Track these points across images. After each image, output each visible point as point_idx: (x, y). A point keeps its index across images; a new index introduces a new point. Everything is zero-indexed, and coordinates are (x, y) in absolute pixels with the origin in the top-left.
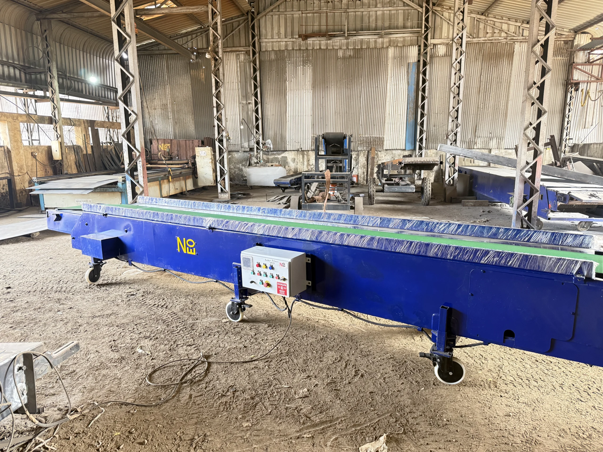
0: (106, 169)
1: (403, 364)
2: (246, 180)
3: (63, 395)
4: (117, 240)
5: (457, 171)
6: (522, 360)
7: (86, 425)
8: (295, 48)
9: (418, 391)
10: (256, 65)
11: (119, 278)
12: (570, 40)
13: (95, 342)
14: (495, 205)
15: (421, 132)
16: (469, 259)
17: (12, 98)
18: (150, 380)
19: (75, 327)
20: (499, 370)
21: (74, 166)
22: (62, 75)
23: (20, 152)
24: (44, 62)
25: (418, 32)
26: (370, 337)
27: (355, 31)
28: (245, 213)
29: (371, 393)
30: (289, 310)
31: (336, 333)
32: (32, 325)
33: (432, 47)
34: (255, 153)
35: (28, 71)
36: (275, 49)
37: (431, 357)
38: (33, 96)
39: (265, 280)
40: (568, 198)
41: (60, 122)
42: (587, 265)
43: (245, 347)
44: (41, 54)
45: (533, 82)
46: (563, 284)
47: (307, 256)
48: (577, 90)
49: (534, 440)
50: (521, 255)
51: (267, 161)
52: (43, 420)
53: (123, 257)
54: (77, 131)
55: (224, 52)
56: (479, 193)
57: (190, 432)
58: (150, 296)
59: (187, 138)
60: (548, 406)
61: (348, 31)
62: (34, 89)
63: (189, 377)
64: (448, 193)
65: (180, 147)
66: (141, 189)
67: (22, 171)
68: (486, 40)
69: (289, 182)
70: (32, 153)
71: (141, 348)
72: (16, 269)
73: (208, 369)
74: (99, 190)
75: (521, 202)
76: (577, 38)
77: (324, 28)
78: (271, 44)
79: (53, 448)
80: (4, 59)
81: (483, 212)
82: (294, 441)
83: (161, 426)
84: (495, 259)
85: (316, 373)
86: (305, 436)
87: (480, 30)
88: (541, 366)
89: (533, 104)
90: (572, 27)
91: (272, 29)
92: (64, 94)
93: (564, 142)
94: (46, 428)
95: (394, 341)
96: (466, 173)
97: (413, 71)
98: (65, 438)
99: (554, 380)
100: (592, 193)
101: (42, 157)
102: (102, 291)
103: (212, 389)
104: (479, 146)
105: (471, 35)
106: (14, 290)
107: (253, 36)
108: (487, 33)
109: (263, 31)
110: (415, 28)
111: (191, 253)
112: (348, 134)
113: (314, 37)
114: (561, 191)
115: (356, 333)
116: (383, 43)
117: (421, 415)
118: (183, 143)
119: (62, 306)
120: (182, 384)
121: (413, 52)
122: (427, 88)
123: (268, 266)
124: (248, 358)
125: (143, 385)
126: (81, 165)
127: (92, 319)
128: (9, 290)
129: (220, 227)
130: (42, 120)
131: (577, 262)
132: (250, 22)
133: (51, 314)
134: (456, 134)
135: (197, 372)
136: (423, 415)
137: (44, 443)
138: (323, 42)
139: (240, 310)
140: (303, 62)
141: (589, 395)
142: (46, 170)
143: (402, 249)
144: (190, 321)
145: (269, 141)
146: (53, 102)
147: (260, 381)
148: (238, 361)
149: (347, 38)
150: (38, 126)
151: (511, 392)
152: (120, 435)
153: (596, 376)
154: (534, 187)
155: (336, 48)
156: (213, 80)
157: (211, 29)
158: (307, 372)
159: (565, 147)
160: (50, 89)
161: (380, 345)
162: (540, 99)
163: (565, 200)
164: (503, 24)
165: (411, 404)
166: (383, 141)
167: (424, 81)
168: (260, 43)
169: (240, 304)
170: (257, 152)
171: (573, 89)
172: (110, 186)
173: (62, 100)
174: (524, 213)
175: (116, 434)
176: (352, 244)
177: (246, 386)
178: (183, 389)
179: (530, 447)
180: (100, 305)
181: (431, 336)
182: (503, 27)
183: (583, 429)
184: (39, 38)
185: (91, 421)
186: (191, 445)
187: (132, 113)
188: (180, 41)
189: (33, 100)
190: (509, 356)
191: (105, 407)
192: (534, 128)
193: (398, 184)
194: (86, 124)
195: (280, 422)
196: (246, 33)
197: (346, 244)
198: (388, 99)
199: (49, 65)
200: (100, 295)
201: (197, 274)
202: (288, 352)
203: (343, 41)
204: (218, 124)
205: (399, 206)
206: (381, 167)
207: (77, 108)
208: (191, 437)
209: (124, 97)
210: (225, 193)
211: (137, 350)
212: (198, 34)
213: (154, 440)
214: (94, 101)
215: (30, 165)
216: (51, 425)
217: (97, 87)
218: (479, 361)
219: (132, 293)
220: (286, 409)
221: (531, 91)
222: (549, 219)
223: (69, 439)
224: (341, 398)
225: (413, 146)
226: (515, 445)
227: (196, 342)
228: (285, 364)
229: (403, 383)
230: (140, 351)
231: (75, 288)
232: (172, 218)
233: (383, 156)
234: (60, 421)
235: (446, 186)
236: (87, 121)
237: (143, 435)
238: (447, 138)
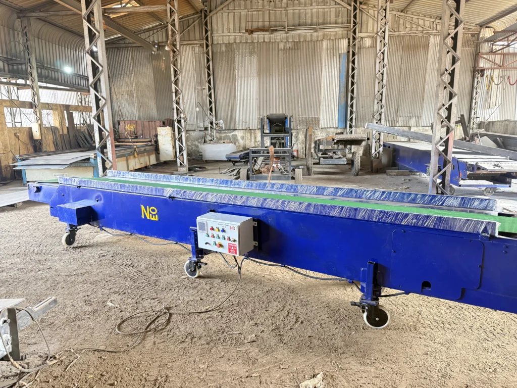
0: (80, 147)
1: (337, 312)
2: (202, 155)
3: (43, 345)
4: (89, 209)
5: (382, 146)
6: (438, 307)
7: (64, 370)
8: (243, 42)
9: (350, 334)
10: (209, 56)
11: (92, 241)
12: (476, 34)
13: (71, 297)
14: (414, 174)
15: (351, 113)
16: (391, 221)
18: (119, 330)
19: (54, 285)
20: (418, 316)
21: (52, 145)
22: (41, 65)
23: (4, 133)
24: (24, 54)
25: (348, 27)
26: (309, 289)
27: (294, 26)
28: (200, 183)
29: (309, 337)
30: (239, 267)
31: (280, 286)
32: (16, 283)
33: (359, 40)
35: (10, 62)
36: (225, 42)
37: (360, 305)
38: (16, 84)
39: (218, 241)
40: (476, 168)
41: (39, 106)
42: (491, 225)
43: (201, 299)
44: (22, 48)
45: (445, 70)
46: (471, 241)
47: (254, 220)
48: (482, 76)
49: (448, 375)
50: (435, 217)
51: (220, 139)
52: (26, 366)
53: (95, 223)
54: (54, 114)
55: (182, 45)
56: (401, 164)
57: (154, 374)
58: (119, 256)
59: (151, 120)
60: (459, 346)
61: (288, 26)
62: (16, 78)
63: (153, 326)
64: (374, 164)
65: (144, 127)
66: (110, 164)
67: (7, 149)
68: (405, 34)
69: (238, 156)
70: (15, 134)
71: (111, 301)
73: (169, 319)
74: (74, 165)
75: (436, 171)
76: (482, 31)
77: (267, 24)
78: (221, 38)
81: (404, 180)
82: (243, 380)
83: (128, 369)
84: (414, 221)
85: (263, 321)
86: (253, 375)
87: (400, 25)
88: (454, 312)
89: (445, 88)
90: (478, 22)
91: (223, 24)
92: (42, 82)
93: (472, 120)
94: (29, 373)
95: (329, 292)
96: (389, 147)
97: (344, 60)
98: (46, 382)
99: (464, 323)
100: (496, 163)
101: (24, 137)
102: (77, 253)
103: (173, 336)
104: (400, 124)
105: (392, 29)
107: (206, 31)
108: (406, 28)
109: (215, 26)
110: (344, 23)
111: (154, 219)
112: (289, 115)
113: (258, 31)
114: (470, 162)
115: (297, 286)
116: (318, 37)
117: (353, 355)
118: (146, 123)
119: (42, 266)
120: (147, 332)
121: (344, 43)
122: (356, 75)
123: (221, 229)
124: (204, 309)
125: (113, 334)
126: (58, 144)
127: (69, 277)
129: (179, 196)
130: (23, 105)
131: (482, 222)
132: (203, 19)
133: (32, 274)
134: (380, 114)
135: (160, 322)
137: (27, 386)
138: (267, 36)
139: (197, 267)
140: (250, 53)
141: (494, 335)
142: (27, 148)
143: (335, 213)
144: (154, 278)
145: (221, 121)
146: (33, 89)
147: (214, 328)
148: (195, 312)
149: (287, 33)
150: (20, 110)
151: (428, 334)
152: (93, 378)
153: (500, 319)
154: (447, 159)
155: (277, 41)
156: (172, 69)
157: (169, 25)
158: (255, 320)
159: (473, 125)
160: (30, 78)
161: (317, 296)
162: (451, 84)
163: (473, 170)
164: (420, 20)
165: (344, 346)
166: (319, 121)
167: (353, 69)
168: (212, 37)
169: (197, 263)
170: (211, 131)
171: (479, 75)
172: (84, 161)
173: (41, 87)
174: (439, 181)
175: (90, 377)
176: (292, 210)
177: (202, 333)
178: (148, 337)
179: (445, 381)
180: (75, 265)
181: (360, 287)
182: (420, 23)
183: (490, 364)
184: (20, 34)
185: (67, 366)
186: (155, 385)
187: (101, 98)
188: (143, 36)
189: (15, 88)
190: (426, 303)
191: (80, 353)
192: (446, 108)
193: (332, 157)
194: (62, 108)
195: (232, 363)
196: (201, 28)
197: (287, 209)
198: (322, 85)
199: (29, 57)
200: (75, 256)
201: (159, 237)
202: (238, 303)
203: (283, 35)
204: (177, 107)
205: (333, 176)
206: (318, 143)
207: (54, 94)
208: (155, 378)
209: (94, 85)
210: (184, 166)
211: (108, 303)
212: (159, 30)
213: (123, 381)
214: (69, 88)
215: (13, 144)
216: (32, 370)
217: (71, 76)
218: (401, 308)
219: (103, 254)
220: (237, 352)
221: (444, 77)
222: (460, 186)
223: (48, 382)
224: (284, 342)
225: (345, 125)
226: (433, 380)
227: (159, 296)
228: (236, 314)
229: (337, 328)
230: (110, 304)
231: (53, 250)
232: (137, 189)
233: (319, 133)
234: (41, 367)
235: (372, 158)
236: (63, 105)
237: (113, 377)
238: (373, 117)
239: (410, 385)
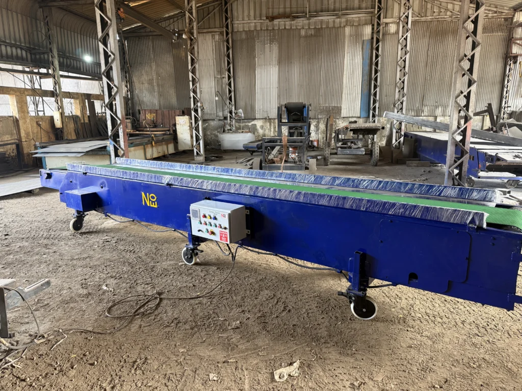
0: (101, 135)
1: (326, 302)
2: (220, 145)
3: (34, 324)
4: (95, 195)
5: (402, 136)
6: (432, 300)
7: (49, 348)
8: (263, 29)
9: (336, 325)
10: (229, 44)
11: (99, 227)
12: (510, 18)
13: (70, 280)
14: (436, 166)
15: (375, 102)
16: (378, 210)
17: (20, 76)
18: (109, 313)
19: (55, 268)
20: (410, 308)
21: (73, 133)
22: (62, 55)
23: (26, 122)
24: (47, 43)
25: (372, 13)
26: (303, 279)
27: (316, 12)
28: (203, 172)
29: (294, 325)
30: (232, 254)
31: (274, 275)
32: (20, 265)
33: (384, 26)
34: (229, 121)
35: (33, 52)
36: (245, 30)
37: (347, 295)
38: (38, 73)
39: (210, 229)
40: (495, 159)
41: (61, 95)
42: (479, 215)
43: (194, 286)
44: (44, 37)
45: (464, 54)
46: (458, 232)
47: (247, 208)
48: (515, 63)
49: (429, 368)
50: (422, 207)
51: (239, 129)
52: (15, 343)
53: (100, 209)
54: (76, 103)
55: (199, 33)
56: (422, 155)
57: (134, 356)
58: (122, 242)
59: (171, 108)
60: (447, 340)
61: (309, 12)
62: (38, 67)
63: (142, 310)
64: (394, 155)
65: (164, 117)
66: (122, 152)
67: (29, 137)
68: (432, 19)
69: (256, 146)
70: (37, 122)
71: (106, 286)
72: (15, 220)
73: (159, 304)
74: (91, 153)
75: (453, 162)
76: (516, 15)
77: (288, 10)
78: (242, 25)
79: (19, 367)
80: (13, 42)
81: (424, 171)
82: (220, 365)
83: (111, 350)
84: (401, 211)
85: (250, 308)
86: (230, 361)
87: (428, 10)
88: (448, 306)
89: (464, 75)
90: (512, 6)
91: (243, 11)
92: (63, 71)
93: (502, 109)
94: (17, 350)
95: (323, 282)
96: (411, 137)
97: (367, 47)
98: (31, 359)
99: (457, 317)
100: (517, 154)
101: (45, 125)
102: (83, 238)
103: (159, 321)
104: (426, 113)
105: (419, 14)
106: (11, 237)
107: (227, 19)
108: (434, 12)
109: (235, 14)
110: (369, 9)
111: (153, 206)
112: (307, 104)
113: (279, 18)
114: (490, 152)
115: (292, 275)
116: (340, 23)
117: (334, 345)
118: (166, 113)
119: (47, 250)
120: (135, 316)
121: (368, 30)
122: (379, 62)
123: (212, 217)
124: (194, 295)
125: (102, 316)
126: (80, 132)
127: (71, 261)
128: (7, 237)
129: (176, 184)
130: (45, 93)
131: (470, 213)
132: (223, 7)
133: (37, 257)
134: (402, 103)
135: (149, 306)
136: (336, 345)
137: (13, 362)
138: (288, 23)
139: (193, 254)
140: (270, 41)
141: (486, 330)
142: (49, 136)
143: (324, 202)
144: (152, 264)
145: (241, 111)
146: (54, 78)
147: (201, 314)
148: (185, 297)
149: (309, 19)
150: (43, 100)
151: (417, 327)
152: (76, 357)
153: (496, 315)
154: (464, 149)
155: (299, 28)
156: (189, 57)
157: (187, 12)
158: (243, 308)
159: (504, 114)
160: (52, 67)
161: (310, 286)
162: (471, 70)
163: (492, 161)
164: (449, 4)
165: (327, 336)
166: (341, 110)
167: (377, 56)
168: (233, 24)
169: (193, 250)
170: (230, 120)
171: (512, 62)
172: (100, 150)
173: (62, 76)
174: (456, 171)
175: (73, 356)
176: (283, 198)
177: (189, 318)
178: (135, 320)
179: (424, 375)
180: (79, 250)
181: (348, 277)
182: (449, 7)
183: (475, 360)
184: (42, 23)
185: (54, 345)
186: (133, 366)
187: (114, 87)
188: (163, 24)
189: (38, 77)
190: (421, 296)
191: (67, 334)
192: (465, 96)
193: (350, 147)
194: (83, 97)
195: (211, 348)
196: (220, 16)
197: (278, 197)
198: (345, 73)
199: (50, 46)
200: (81, 241)
201: (158, 224)
202: (229, 291)
203: (305, 22)
204: (193, 96)
205: (351, 167)
206: (338, 133)
207: (77, 83)
208: (134, 359)
209: (107, 73)
210: (200, 155)
211: (103, 287)
212: (179, 17)
213: (103, 362)
214: (90, 77)
215: (35, 132)
216: (21, 347)
217: (93, 66)
218: (394, 300)
219: (108, 240)
220: (219, 338)
221: (462, 63)
222: (479, 178)
223: (33, 359)
224: (268, 329)
225: (367, 114)
226: (411, 372)
227: (153, 281)
228: (225, 301)
229: (323, 318)
230: (104, 288)
231: (61, 235)
232: (137, 176)
233: (341, 123)
234: (30, 345)
235: (393, 149)
236: (84, 94)
237: (95, 357)
238: (394, 106)
239: (387, 377)
